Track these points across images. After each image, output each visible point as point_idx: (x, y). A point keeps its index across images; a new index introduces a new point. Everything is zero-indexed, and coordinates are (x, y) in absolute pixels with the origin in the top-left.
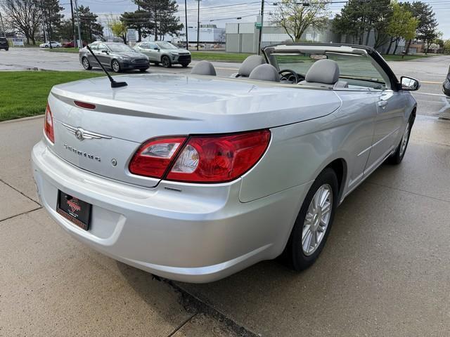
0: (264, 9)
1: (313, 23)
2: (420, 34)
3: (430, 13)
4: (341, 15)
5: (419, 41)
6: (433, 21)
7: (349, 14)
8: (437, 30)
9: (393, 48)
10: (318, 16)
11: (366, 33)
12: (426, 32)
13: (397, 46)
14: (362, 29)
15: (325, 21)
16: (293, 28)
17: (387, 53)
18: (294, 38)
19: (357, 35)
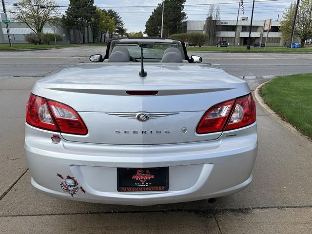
0: (6, 8)
1: (49, 20)
2: (117, 29)
3: (119, 17)
4: (66, 16)
5: (117, 33)
6: (121, 22)
7: (72, 15)
8: (125, 27)
9: (103, 38)
10: (51, 16)
11: (86, 29)
12: (119, 28)
13: (105, 37)
14: (83, 25)
15: (57, 19)
16: (33, 24)
17: (101, 41)
18: (36, 31)
19: (81, 30)
